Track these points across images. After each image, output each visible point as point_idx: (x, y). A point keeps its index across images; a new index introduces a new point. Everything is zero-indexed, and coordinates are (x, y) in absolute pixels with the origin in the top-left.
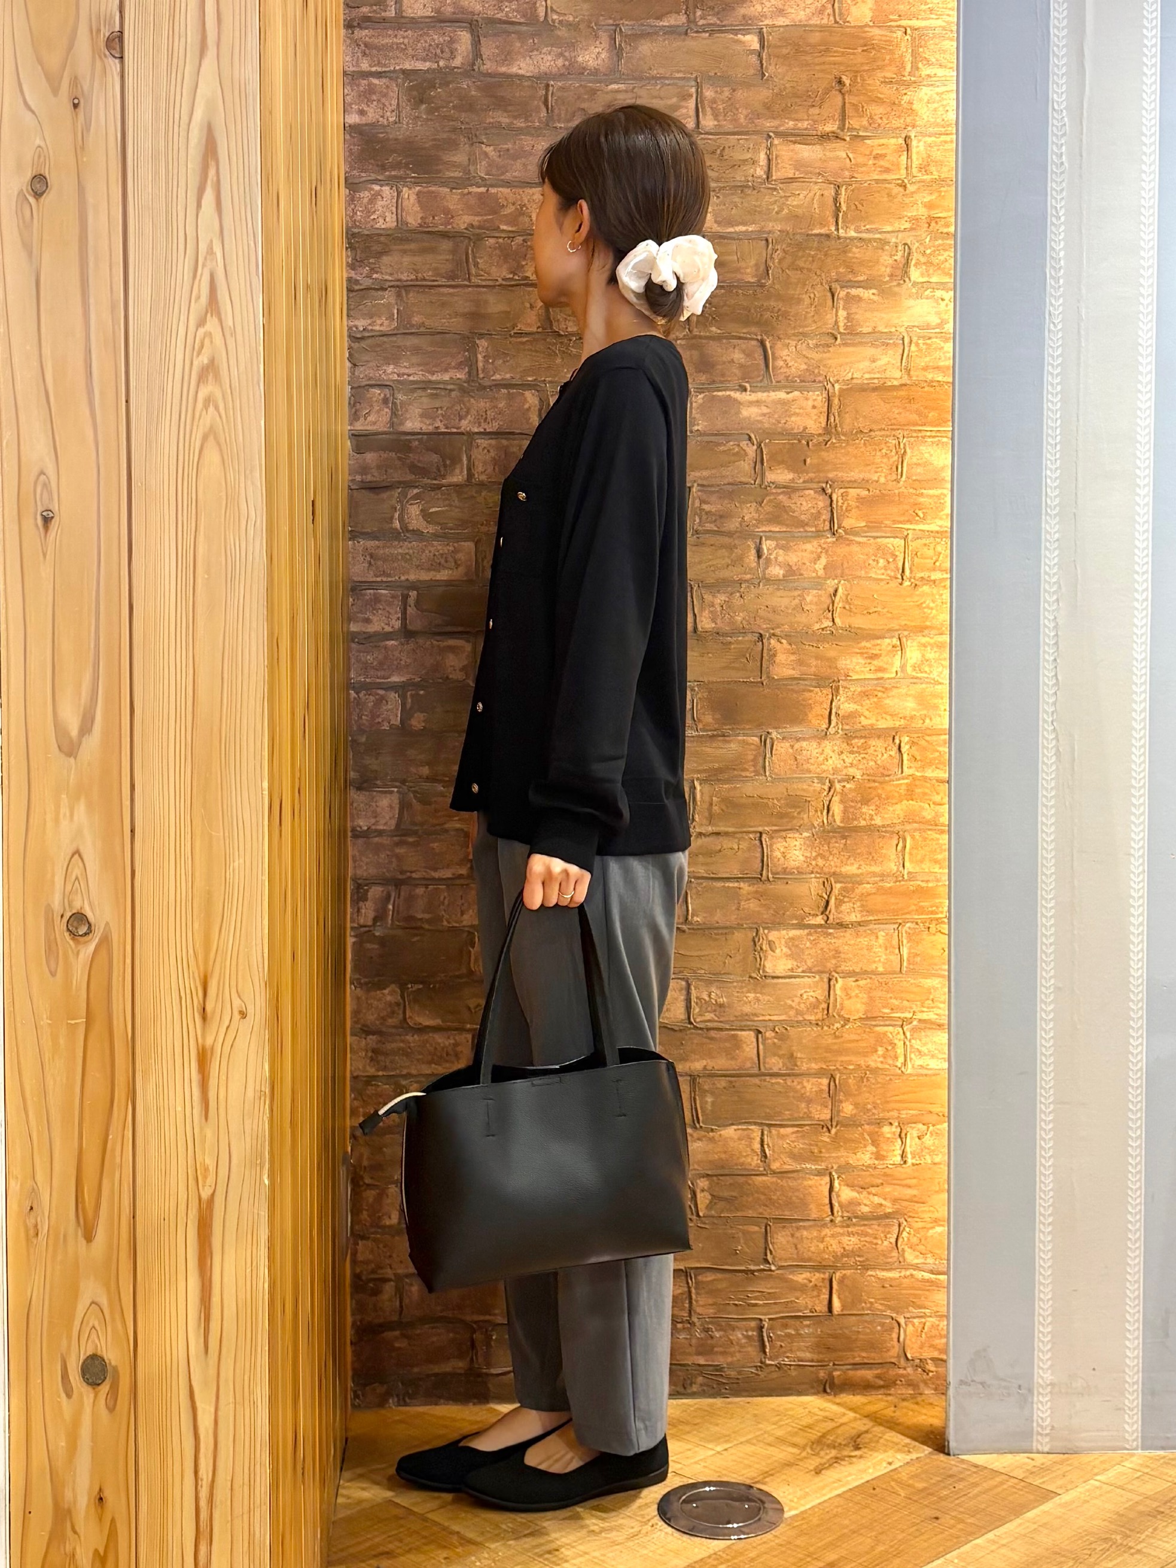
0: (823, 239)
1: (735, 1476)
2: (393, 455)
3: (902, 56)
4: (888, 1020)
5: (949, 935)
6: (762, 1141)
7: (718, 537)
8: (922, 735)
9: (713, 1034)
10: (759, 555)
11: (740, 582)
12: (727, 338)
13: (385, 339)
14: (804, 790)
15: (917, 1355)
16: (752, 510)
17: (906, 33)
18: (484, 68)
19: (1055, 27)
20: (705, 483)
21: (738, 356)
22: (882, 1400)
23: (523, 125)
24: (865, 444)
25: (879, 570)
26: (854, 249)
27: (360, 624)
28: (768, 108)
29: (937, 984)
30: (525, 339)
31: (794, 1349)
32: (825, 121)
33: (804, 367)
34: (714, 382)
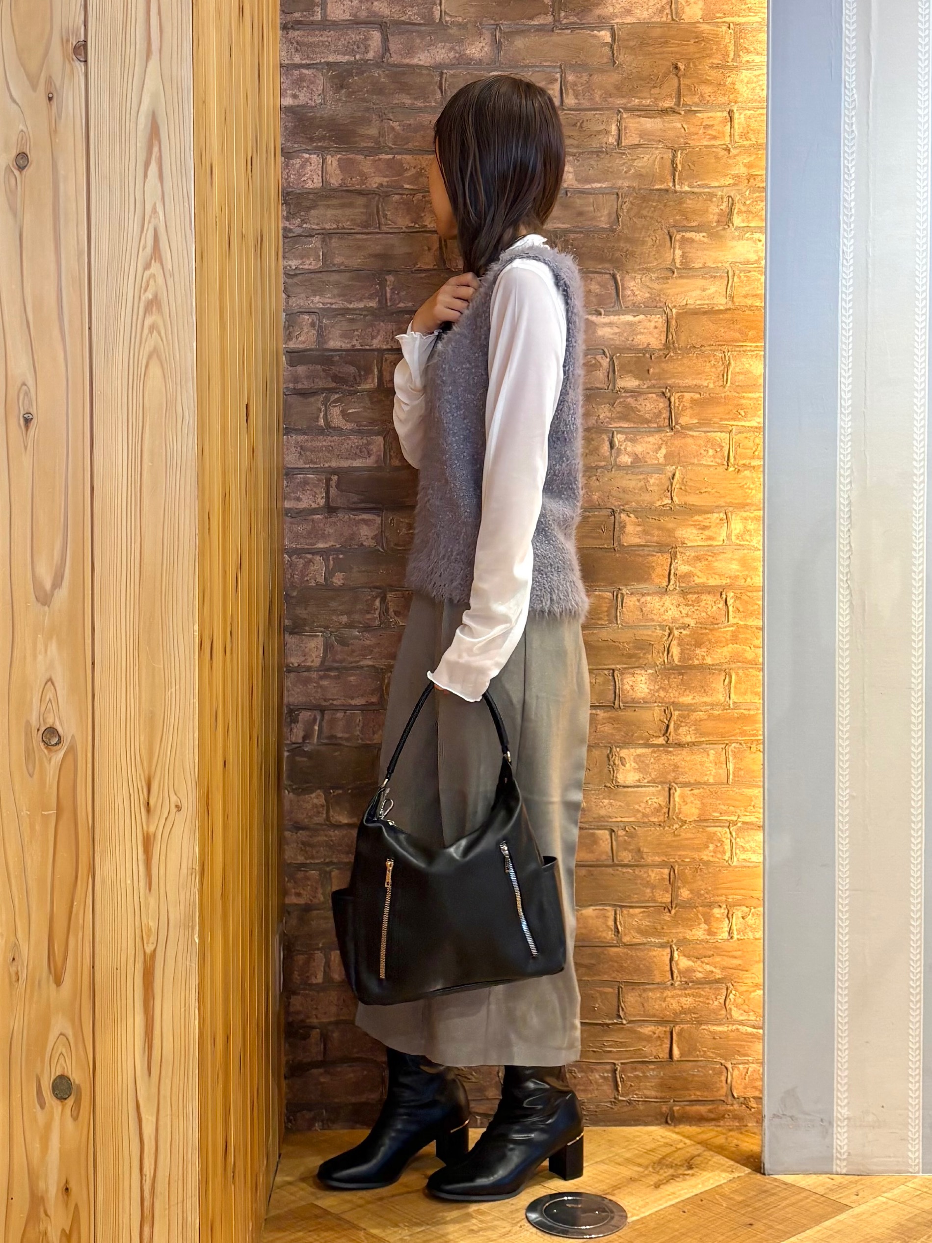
0: (662, 193)
2: (318, 367)
3: (726, 46)
4: (716, 822)
5: (763, 753)
6: (615, 919)
8: (743, 592)
10: (612, 446)
11: (597, 468)
13: (312, 275)
14: (648, 635)
15: (741, 1094)
16: (605, 410)
17: (729, 28)
18: (391, 60)
19: (846, 22)
21: (594, 287)
22: (712, 1130)
23: (422, 105)
24: (696, 357)
25: (708, 458)
26: (688, 201)
27: (292, 502)
28: (618, 89)
29: (755, 794)
30: (424, 275)
31: (642, 1088)
32: (664, 99)
33: (647, 295)
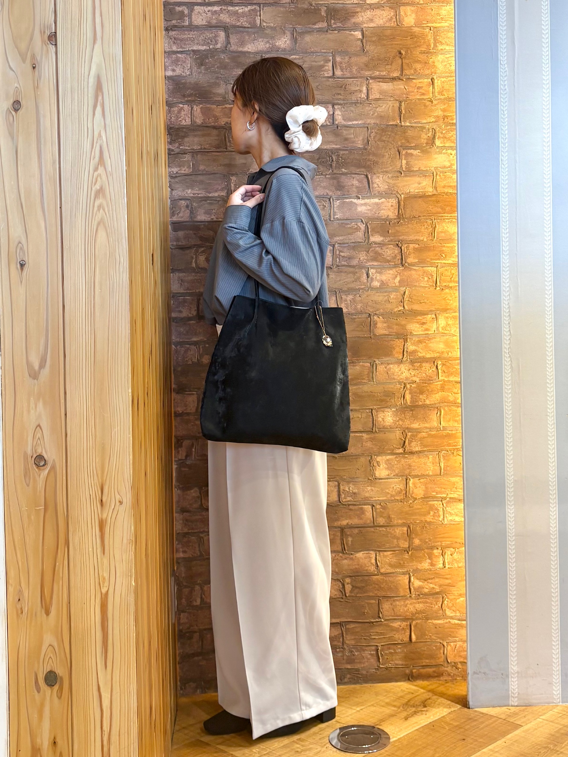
0: (394, 127)
1: (366, 722)
2: (191, 232)
3: (429, 41)
4: (434, 498)
5: (463, 456)
6: (376, 559)
7: (348, 268)
8: (448, 360)
9: (351, 507)
10: (368, 276)
11: (359, 290)
12: (349, 174)
13: (186, 177)
14: (392, 388)
15: (453, 660)
16: (364, 255)
17: (430, 30)
18: (231, 49)
19: (501, 25)
20: (341, 242)
21: (355, 183)
22: (437, 683)
24: (416, 223)
25: (425, 282)
26: (409, 131)
27: (177, 313)
28: (367, 66)
29: (458, 481)
31: (394, 659)
32: (394, 72)
33: (387, 187)
34: (344, 195)
